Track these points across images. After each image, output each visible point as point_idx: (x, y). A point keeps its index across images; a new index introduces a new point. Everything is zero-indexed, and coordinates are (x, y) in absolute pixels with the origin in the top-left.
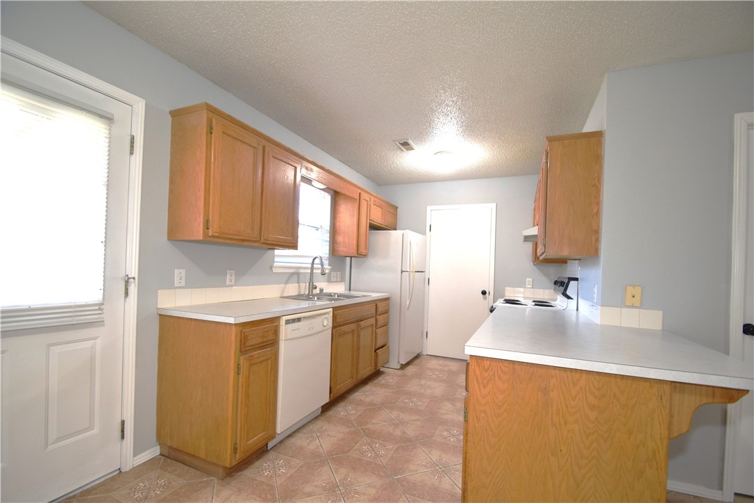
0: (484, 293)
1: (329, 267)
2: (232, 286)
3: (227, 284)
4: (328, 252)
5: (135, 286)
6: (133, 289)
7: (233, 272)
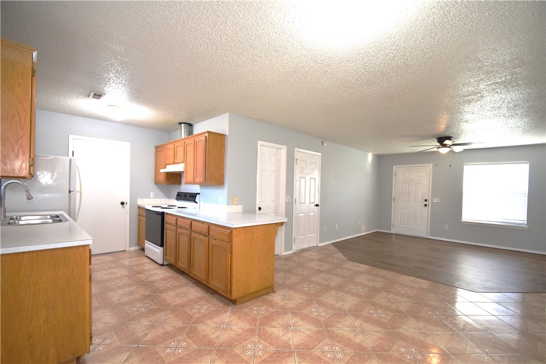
0: (123, 203)
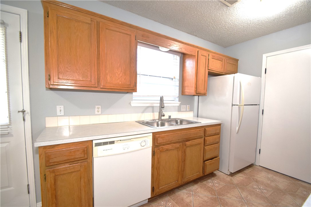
1: (179, 102)
2: (99, 115)
3: (96, 114)
4: (178, 93)
5: (29, 116)
6: (28, 117)
7: (100, 106)
